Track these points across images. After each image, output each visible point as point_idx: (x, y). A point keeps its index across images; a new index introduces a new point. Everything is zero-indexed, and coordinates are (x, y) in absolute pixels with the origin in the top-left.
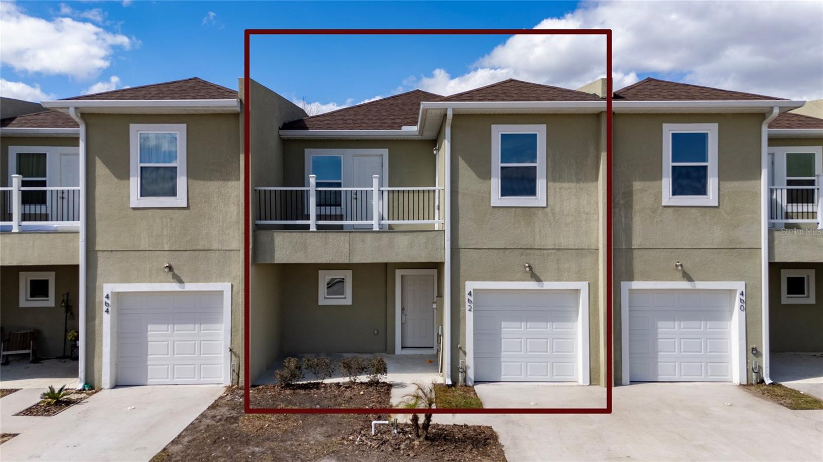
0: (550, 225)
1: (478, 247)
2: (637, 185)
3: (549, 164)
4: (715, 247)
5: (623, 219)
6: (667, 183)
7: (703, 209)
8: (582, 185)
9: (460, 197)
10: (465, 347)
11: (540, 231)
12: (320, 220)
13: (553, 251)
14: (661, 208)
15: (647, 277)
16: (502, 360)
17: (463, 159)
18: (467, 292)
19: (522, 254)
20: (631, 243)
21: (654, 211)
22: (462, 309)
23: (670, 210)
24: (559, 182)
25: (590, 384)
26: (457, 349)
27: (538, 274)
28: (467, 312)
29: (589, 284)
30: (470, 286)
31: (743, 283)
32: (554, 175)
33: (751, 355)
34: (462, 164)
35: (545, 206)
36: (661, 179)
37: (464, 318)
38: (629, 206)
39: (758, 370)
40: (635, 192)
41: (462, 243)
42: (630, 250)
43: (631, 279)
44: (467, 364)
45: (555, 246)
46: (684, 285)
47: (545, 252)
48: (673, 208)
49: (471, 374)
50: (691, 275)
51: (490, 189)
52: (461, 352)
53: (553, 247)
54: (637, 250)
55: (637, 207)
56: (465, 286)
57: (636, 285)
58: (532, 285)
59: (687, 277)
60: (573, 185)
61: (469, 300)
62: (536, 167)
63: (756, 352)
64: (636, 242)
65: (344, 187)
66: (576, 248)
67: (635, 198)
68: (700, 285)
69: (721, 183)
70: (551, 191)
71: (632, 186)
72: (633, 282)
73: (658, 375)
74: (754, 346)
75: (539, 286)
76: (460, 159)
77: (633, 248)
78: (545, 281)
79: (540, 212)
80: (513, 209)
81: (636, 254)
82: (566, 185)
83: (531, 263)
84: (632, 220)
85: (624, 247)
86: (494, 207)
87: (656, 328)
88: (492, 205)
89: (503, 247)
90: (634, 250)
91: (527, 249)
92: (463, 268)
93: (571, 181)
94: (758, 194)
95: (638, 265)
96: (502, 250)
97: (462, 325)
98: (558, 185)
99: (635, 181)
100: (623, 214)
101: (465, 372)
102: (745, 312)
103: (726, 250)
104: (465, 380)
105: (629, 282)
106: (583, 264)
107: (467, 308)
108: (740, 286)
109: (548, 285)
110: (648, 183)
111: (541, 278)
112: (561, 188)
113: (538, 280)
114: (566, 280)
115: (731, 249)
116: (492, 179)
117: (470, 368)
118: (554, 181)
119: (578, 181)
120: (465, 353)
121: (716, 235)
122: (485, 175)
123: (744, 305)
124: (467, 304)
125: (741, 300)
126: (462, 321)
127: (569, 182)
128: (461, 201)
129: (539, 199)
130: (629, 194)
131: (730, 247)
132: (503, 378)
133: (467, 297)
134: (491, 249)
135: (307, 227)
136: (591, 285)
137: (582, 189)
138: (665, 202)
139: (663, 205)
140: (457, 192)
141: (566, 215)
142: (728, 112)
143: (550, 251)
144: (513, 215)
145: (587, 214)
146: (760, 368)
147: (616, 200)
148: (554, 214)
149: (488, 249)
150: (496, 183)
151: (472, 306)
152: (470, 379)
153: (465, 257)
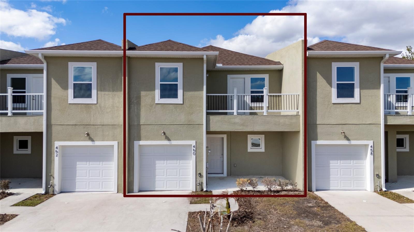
0: (99, 113)
1: (62, 124)
2: (143, 93)
3: (98, 82)
4: (181, 124)
5: (136, 110)
6: (157, 92)
7: (175, 105)
8: (115, 93)
9: (52, 98)
10: (54, 175)
11: (93, 116)
12: (14, 110)
13: (100, 126)
14: (155, 104)
15: (147, 139)
16: (76, 181)
17: (54, 79)
18: (55, 147)
19: (84, 128)
20: (140, 122)
21: (151, 106)
22: (53, 156)
23: (159, 106)
24: (103, 91)
25: (118, 192)
26: (50, 176)
27: (92, 138)
28: (55, 157)
29: (118, 142)
30: (57, 144)
31: (195, 141)
32: (101, 88)
33: (198, 177)
34: (53, 82)
35: (96, 103)
36: (155, 90)
37: (54, 160)
38: (139, 103)
39: (201, 184)
40: (142, 97)
41: (53, 122)
42: (139, 125)
43: (139, 139)
44: (55, 183)
45: (101, 123)
46: (166, 142)
47: (96, 126)
48: (161, 105)
49: (57, 188)
50: (169, 138)
51: (68, 95)
52: (52, 177)
53: (100, 124)
54: (143, 125)
55: (143, 104)
56: (54, 144)
57: (142, 143)
58: (89, 143)
59: (168, 139)
60: (110, 93)
61: (56, 151)
62: (91, 84)
63: (201, 175)
64: (142, 122)
65: (27, 93)
66: (112, 124)
67: (142, 99)
68: (174, 142)
69: (185, 92)
70: (99, 95)
71: (140, 93)
72: (140, 141)
73: (155, 188)
74: (199, 172)
75: (93, 144)
76: (52, 79)
77: (140, 124)
78: (96, 141)
79: (94, 106)
80: (80, 105)
81: (142, 127)
82: (107, 93)
83: (89, 132)
84: (140, 110)
85: (136, 124)
86: (70, 104)
87: (155, 164)
88: (69, 103)
89: (74, 124)
90: (141, 126)
91: (87, 125)
92: (54, 135)
93: (109, 91)
94: (202, 98)
95: (143, 133)
96: (74, 126)
97: (52, 164)
98: (103, 93)
99: (142, 91)
100: (136, 107)
101: (54, 187)
102: (195, 156)
103: (187, 125)
104: (53, 192)
105: (139, 141)
106: (116, 132)
107: (55, 155)
108: (193, 143)
109: (97, 143)
110: (148, 92)
111: (94, 140)
112: (105, 94)
113: (93, 140)
114: (107, 141)
115: (189, 124)
116: (69, 90)
117: (56, 185)
118: (101, 91)
119: (113, 91)
120: (54, 178)
121: (182, 118)
122: (65, 87)
123: (195, 152)
124: (55, 153)
125: (193, 150)
126: (52, 161)
127: (108, 91)
128: (53, 101)
129: (93, 100)
130: (139, 98)
131: (188, 124)
132: (77, 190)
133: (55, 149)
134: (68, 125)
135: (6, 114)
136: (119, 143)
137: (115, 95)
138: (157, 102)
139: (155, 103)
140: (51, 96)
141: (107, 108)
142: (187, 57)
143: (98, 126)
144: (80, 108)
145: (118, 107)
146: (202, 183)
147: (132, 101)
148: (101, 107)
149: (67, 125)
150: (71, 92)
151: (58, 154)
152: (56, 191)
153: (55, 129)
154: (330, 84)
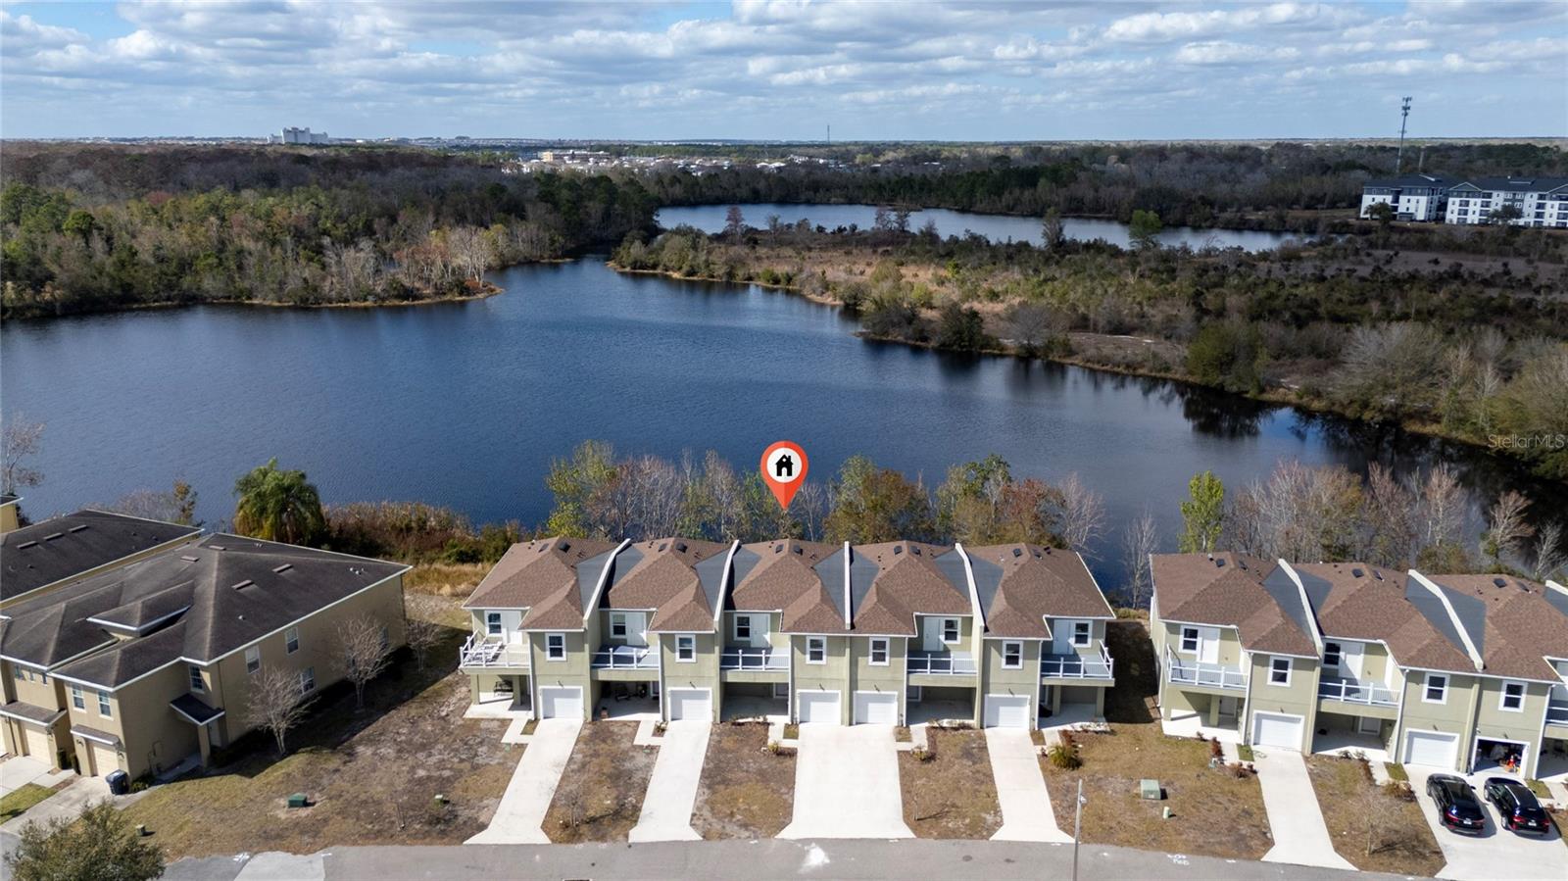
0: (828, 671)
1: (802, 678)
2: (860, 658)
3: (828, 648)
4: (888, 679)
6: (871, 658)
7: (884, 667)
8: (840, 657)
9: (795, 660)
10: (796, 711)
11: (824, 673)
13: (832, 679)
14: (869, 666)
15: (863, 688)
18: (797, 693)
19: (818, 680)
21: (866, 667)
22: (795, 698)
23: (872, 667)
25: (841, 725)
31: (897, 693)
35: (826, 664)
36: (869, 656)
38: (857, 665)
41: (796, 676)
46: (877, 692)
51: (806, 657)
53: (828, 678)
55: (860, 665)
57: (860, 691)
59: (878, 689)
61: (798, 696)
62: (823, 650)
63: (902, 715)
66: (838, 678)
67: (859, 662)
68: (882, 692)
69: (891, 658)
70: (828, 658)
75: (823, 691)
76: (795, 647)
79: (824, 666)
83: (822, 683)
84: (858, 670)
85: (855, 678)
86: (807, 664)
87: (868, 707)
90: (859, 679)
91: (820, 678)
92: (796, 685)
94: (904, 660)
95: (860, 684)
96: (810, 679)
98: (831, 657)
100: (855, 668)
102: (898, 703)
105: (857, 690)
106: (841, 684)
109: (827, 691)
110: (864, 657)
111: (825, 688)
114: (834, 689)
115: (894, 680)
116: (806, 652)
118: (829, 655)
121: (889, 676)
123: (898, 700)
125: (896, 698)
126: (795, 701)
127: (835, 656)
129: (824, 662)
135: (739, 665)
136: (843, 691)
141: (834, 668)
144: (814, 667)
145: (842, 668)
146: (902, 720)
147: (853, 663)
148: (829, 667)
149: (805, 678)
150: (808, 654)
152: (798, 722)
153: (796, 681)
154: (1001, 654)
